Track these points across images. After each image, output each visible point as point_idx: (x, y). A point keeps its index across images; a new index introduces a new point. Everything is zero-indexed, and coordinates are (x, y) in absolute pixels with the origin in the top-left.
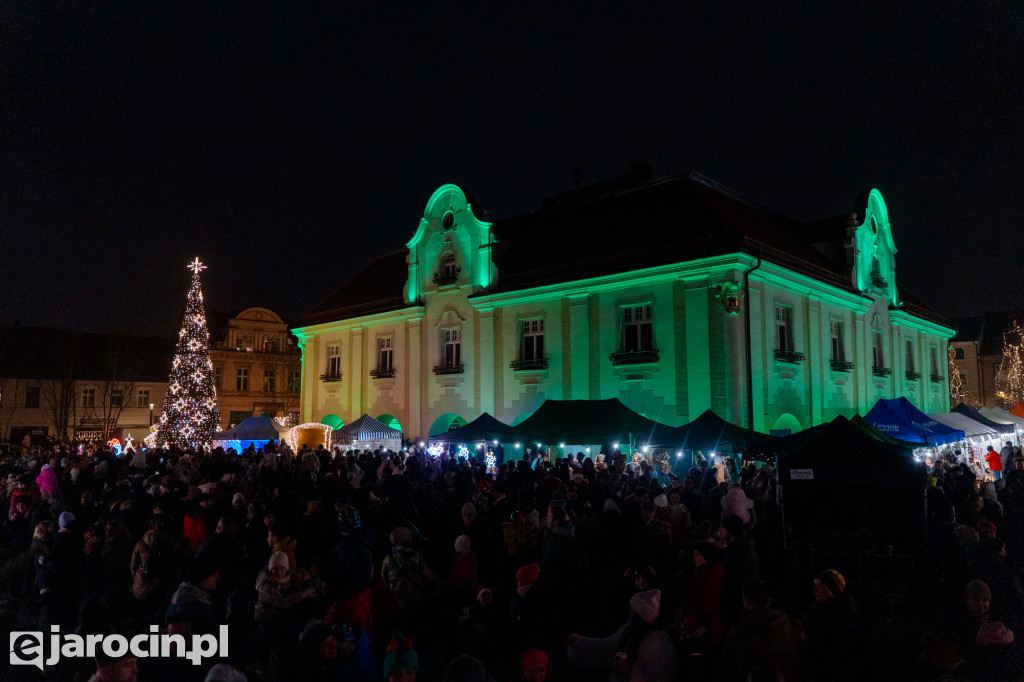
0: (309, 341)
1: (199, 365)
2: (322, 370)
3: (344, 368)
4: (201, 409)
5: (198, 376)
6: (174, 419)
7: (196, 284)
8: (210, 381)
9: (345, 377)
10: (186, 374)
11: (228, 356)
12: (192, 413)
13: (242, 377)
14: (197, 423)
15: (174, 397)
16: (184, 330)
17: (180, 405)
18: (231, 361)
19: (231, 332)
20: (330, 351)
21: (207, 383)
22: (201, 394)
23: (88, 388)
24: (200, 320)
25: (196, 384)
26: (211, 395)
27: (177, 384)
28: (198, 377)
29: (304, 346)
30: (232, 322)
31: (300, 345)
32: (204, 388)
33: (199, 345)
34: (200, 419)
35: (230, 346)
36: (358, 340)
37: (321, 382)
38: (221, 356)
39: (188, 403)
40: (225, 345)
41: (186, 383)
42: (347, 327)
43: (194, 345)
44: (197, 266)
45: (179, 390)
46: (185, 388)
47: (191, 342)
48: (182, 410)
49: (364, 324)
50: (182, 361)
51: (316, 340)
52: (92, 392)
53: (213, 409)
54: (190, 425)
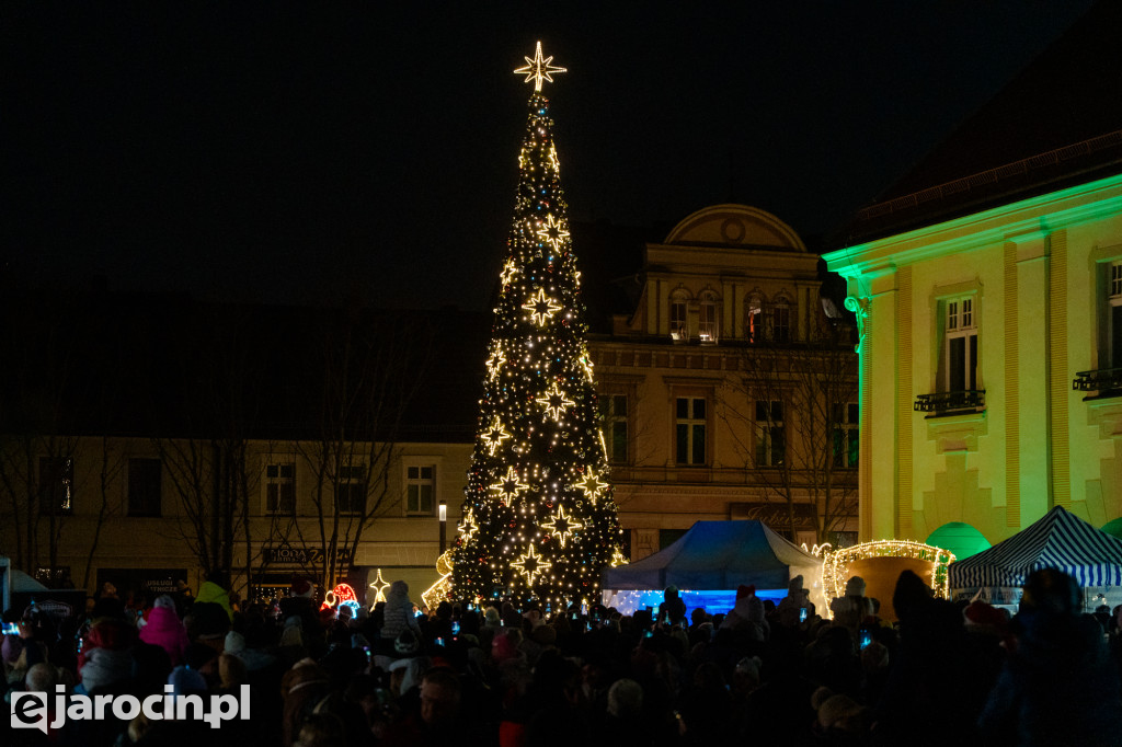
0: (878, 288)
1: (556, 369)
2: (923, 383)
3: (991, 371)
4: (572, 500)
5: (555, 401)
6: (495, 529)
7: (541, 124)
8: (590, 415)
9: (994, 401)
10: (522, 397)
11: (646, 361)
12: (544, 513)
13: (691, 422)
14: (556, 541)
15: (494, 462)
16: (511, 266)
17: (509, 487)
18: (654, 374)
19: (651, 284)
20: (945, 317)
21: (581, 423)
22: (564, 453)
23: (279, 459)
24: (552, 233)
25: (551, 427)
26: (593, 458)
27: (498, 425)
28: (554, 404)
29: (865, 304)
30: (654, 254)
31: (851, 305)
32: (574, 437)
33: (554, 307)
34: (566, 528)
35: (652, 329)
36: (1031, 275)
37: (919, 417)
38: (628, 360)
39: (531, 481)
40: (637, 326)
41: (523, 422)
42: (996, 233)
43: (542, 308)
44: (538, 69)
45: (507, 443)
46: (521, 437)
47: (533, 300)
48: (516, 503)
49: (1052, 219)
50: (511, 356)
51: (901, 285)
52: (289, 471)
53: (600, 501)
54: (539, 549)
